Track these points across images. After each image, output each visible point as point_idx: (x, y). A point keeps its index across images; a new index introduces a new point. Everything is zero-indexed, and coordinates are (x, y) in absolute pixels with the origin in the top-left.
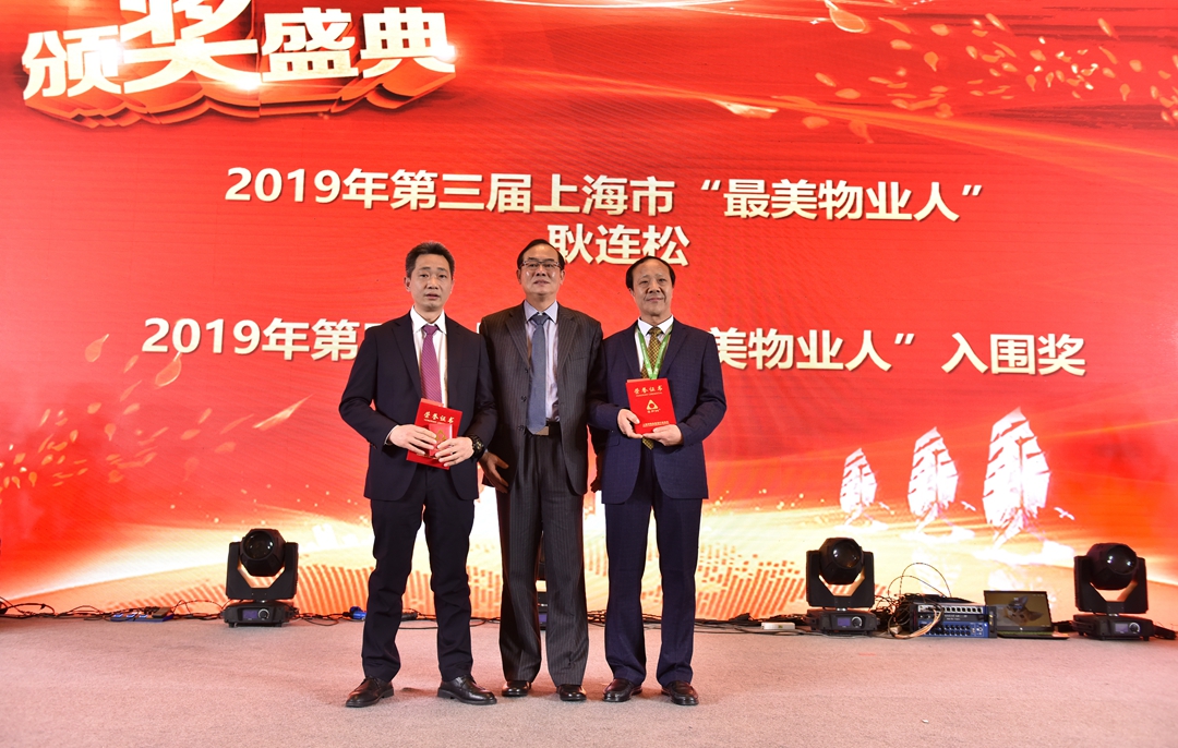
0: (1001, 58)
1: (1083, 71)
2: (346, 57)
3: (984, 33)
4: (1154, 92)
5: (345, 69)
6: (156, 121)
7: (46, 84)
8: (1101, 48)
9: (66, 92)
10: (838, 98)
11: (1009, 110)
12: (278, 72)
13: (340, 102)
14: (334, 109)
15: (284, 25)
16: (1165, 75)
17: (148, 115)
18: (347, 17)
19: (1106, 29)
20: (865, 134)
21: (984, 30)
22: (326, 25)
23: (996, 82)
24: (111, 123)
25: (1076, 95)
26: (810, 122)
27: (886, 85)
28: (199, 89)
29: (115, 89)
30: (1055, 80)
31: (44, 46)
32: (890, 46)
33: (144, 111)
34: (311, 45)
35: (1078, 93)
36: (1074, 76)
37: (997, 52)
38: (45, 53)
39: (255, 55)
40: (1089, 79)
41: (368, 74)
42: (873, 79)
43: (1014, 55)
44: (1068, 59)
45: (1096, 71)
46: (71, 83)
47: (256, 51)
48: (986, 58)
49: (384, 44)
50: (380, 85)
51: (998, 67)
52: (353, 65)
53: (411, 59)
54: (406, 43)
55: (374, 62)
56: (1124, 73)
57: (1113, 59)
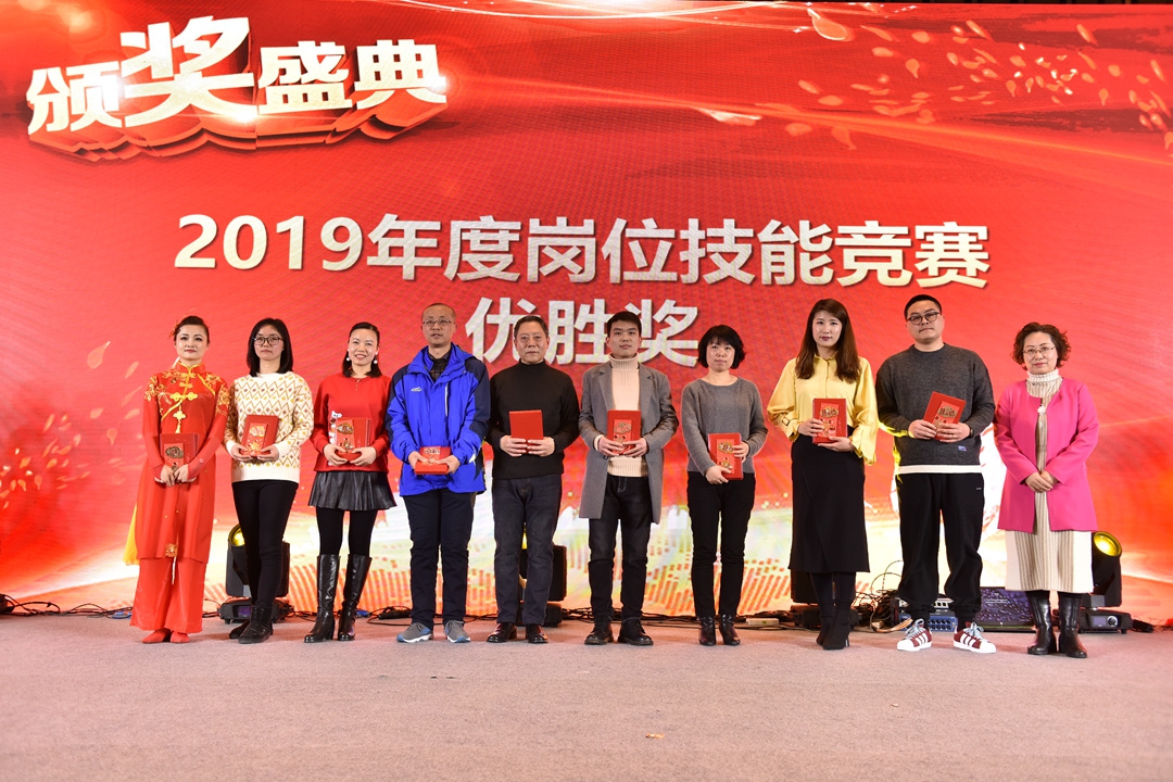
0: (982, 65)
1: (1062, 77)
2: (341, 89)
3: (964, 41)
4: (1132, 96)
5: (339, 100)
6: (156, 154)
7: (50, 119)
8: (1080, 54)
9: (69, 127)
10: (820, 104)
11: (989, 115)
12: (274, 105)
13: (335, 133)
14: (329, 140)
15: (280, 58)
16: (1143, 80)
17: (148, 148)
18: (341, 50)
19: (1085, 35)
20: (847, 140)
21: (964, 37)
22: (321, 58)
23: (977, 88)
24: (112, 156)
25: (1056, 100)
26: (793, 129)
27: (867, 92)
28: (198, 121)
29: (117, 123)
30: (1035, 85)
31: (48, 82)
32: (872, 54)
33: (144, 144)
34: (306, 78)
35: (1058, 97)
36: (1053, 82)
37: (978, 58)
38: (49, 88)
39: (252, 88)
40: (1068, 84)
41: (361, 105)
42: (855, 86)
43: (994, 61)
44: (1047, 65)
45: (1075, 76)
46: (74, 118)
47: (252, 84)
48: (966, 64)
49: (378, 76)
50: (374, 116)
51: (978, 73)
52: (346, 97)
53: (404, 90)
54: (399, 75)
55: (368, 93)
56: (1102, 78)
57: (1091, 63)
